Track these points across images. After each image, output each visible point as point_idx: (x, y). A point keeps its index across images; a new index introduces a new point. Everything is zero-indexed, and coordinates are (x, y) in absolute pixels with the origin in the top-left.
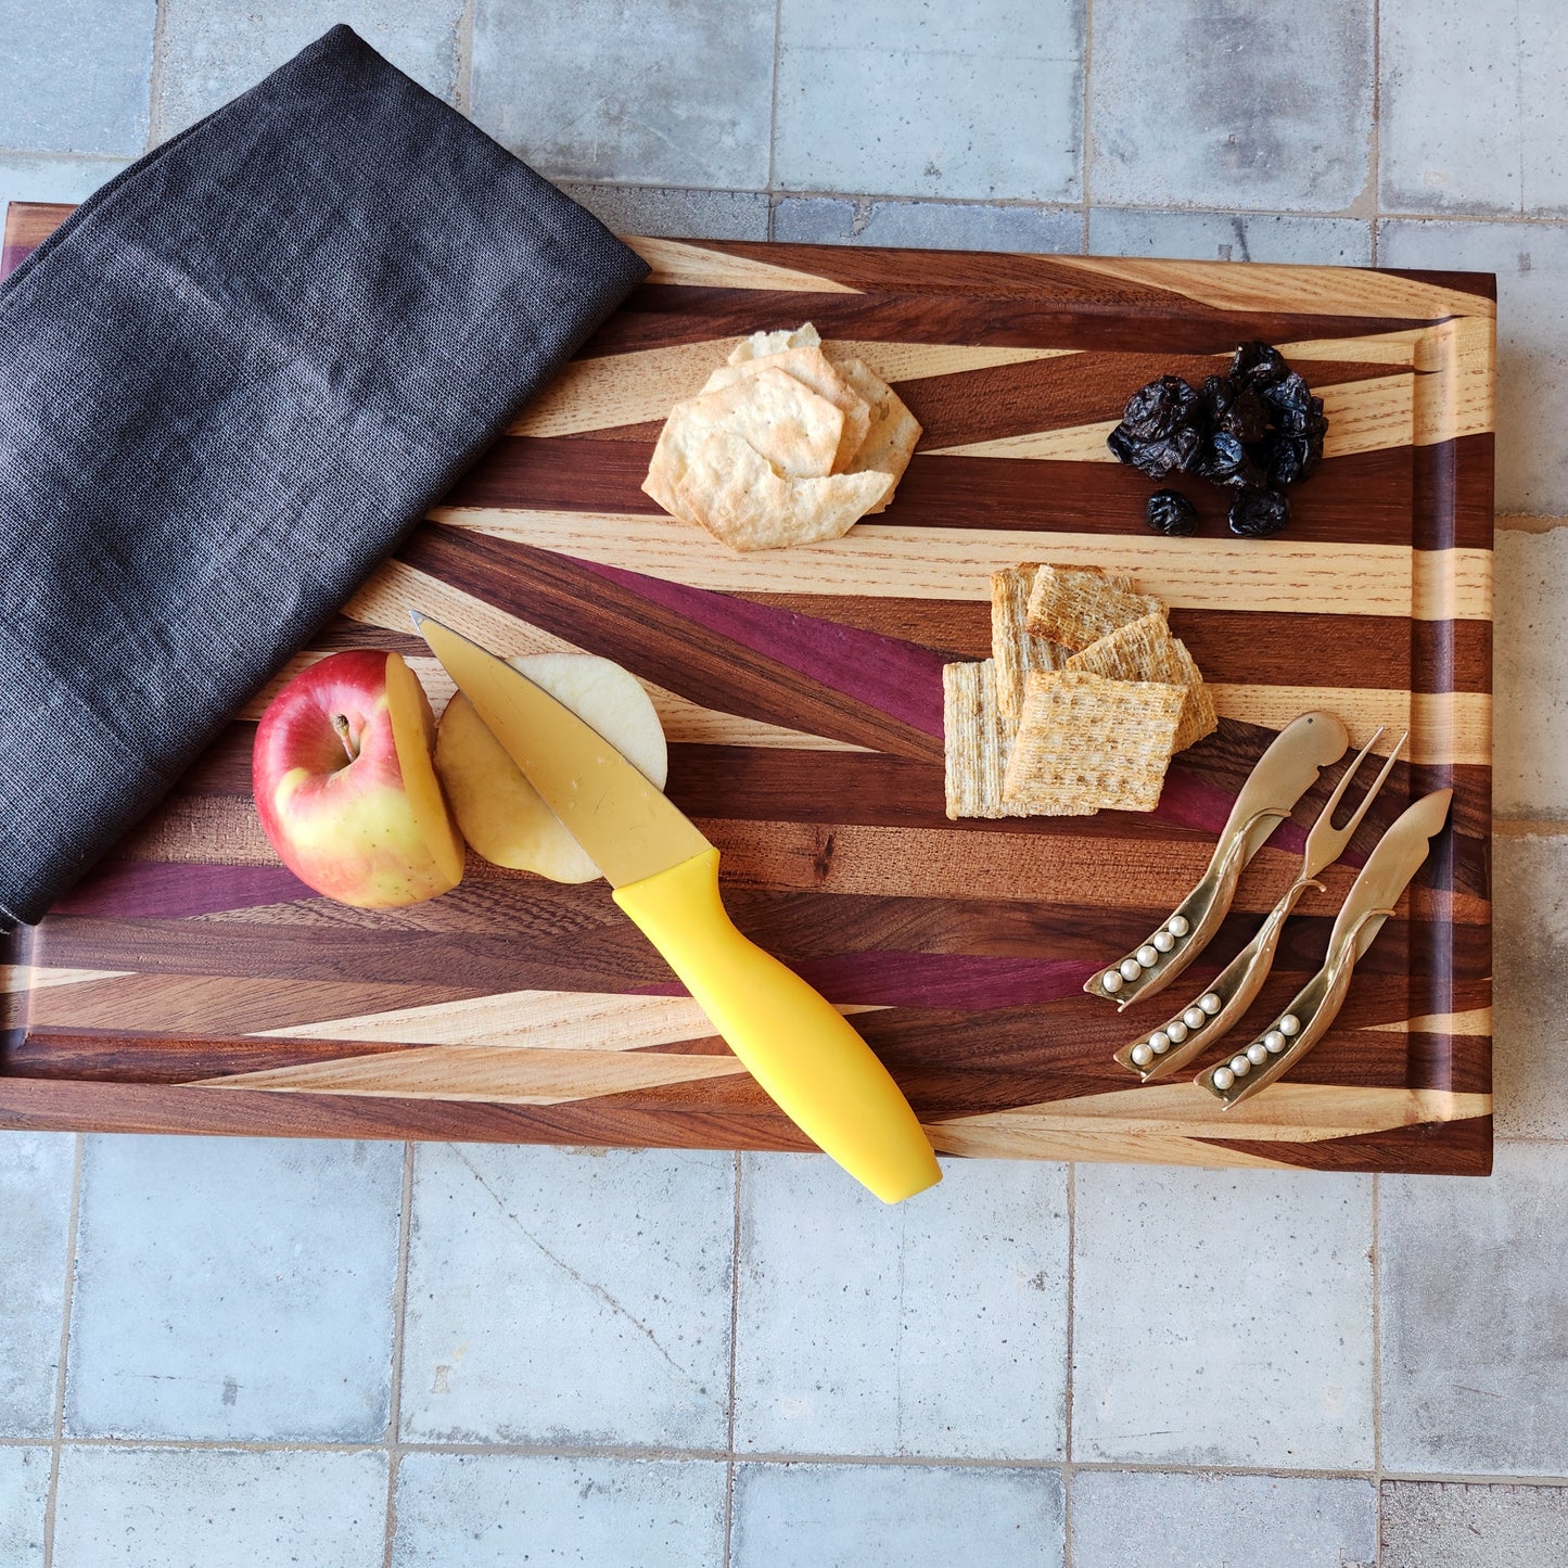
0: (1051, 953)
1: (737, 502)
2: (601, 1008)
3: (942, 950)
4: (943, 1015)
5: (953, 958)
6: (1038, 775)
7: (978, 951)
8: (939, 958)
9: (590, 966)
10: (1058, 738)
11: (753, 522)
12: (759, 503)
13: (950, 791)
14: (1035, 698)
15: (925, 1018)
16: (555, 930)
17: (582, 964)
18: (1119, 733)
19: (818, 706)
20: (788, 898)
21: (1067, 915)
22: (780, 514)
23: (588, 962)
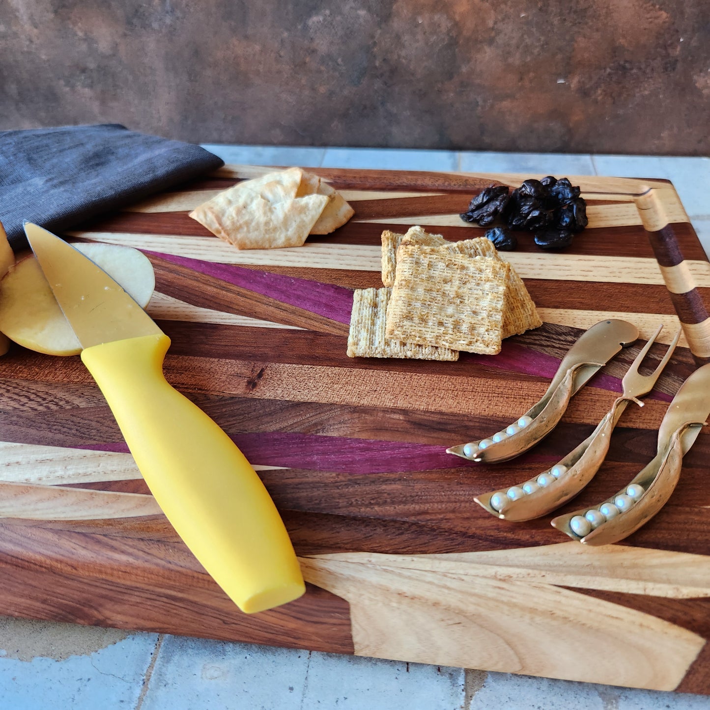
0: (423, 441)
1: (239, 212)
2: (49, 456)
3: (335, 434)
4: (329, 476)
5: (343, 440)
6: (408, 317)
7: (363, 436)
8: (331, 439)
9: (55, 430)
10: (421, 290)
11: (247, 224)
12: (251, 213)
13: (350, 340)
14: (404, 261)
15: (312, 477)
16: (40, 408)
17: (49, 428)
18: (465, 290)
19: (271, 308)
20: (222, 399)
21: (436, 418)
22: (263, 219)
23: (54, 427)
